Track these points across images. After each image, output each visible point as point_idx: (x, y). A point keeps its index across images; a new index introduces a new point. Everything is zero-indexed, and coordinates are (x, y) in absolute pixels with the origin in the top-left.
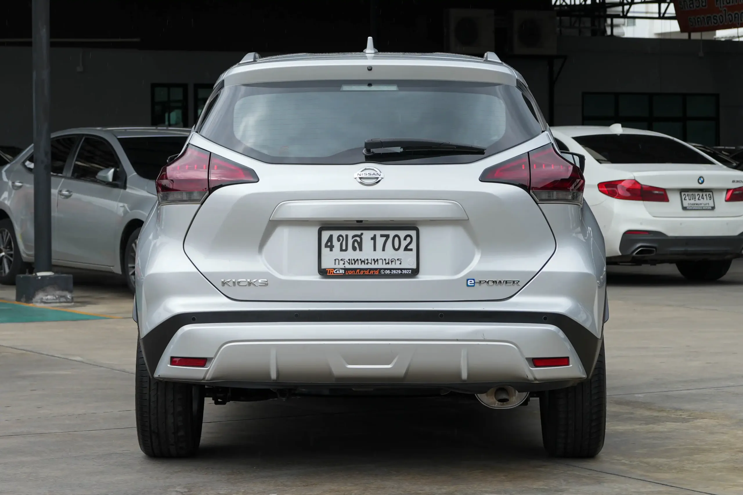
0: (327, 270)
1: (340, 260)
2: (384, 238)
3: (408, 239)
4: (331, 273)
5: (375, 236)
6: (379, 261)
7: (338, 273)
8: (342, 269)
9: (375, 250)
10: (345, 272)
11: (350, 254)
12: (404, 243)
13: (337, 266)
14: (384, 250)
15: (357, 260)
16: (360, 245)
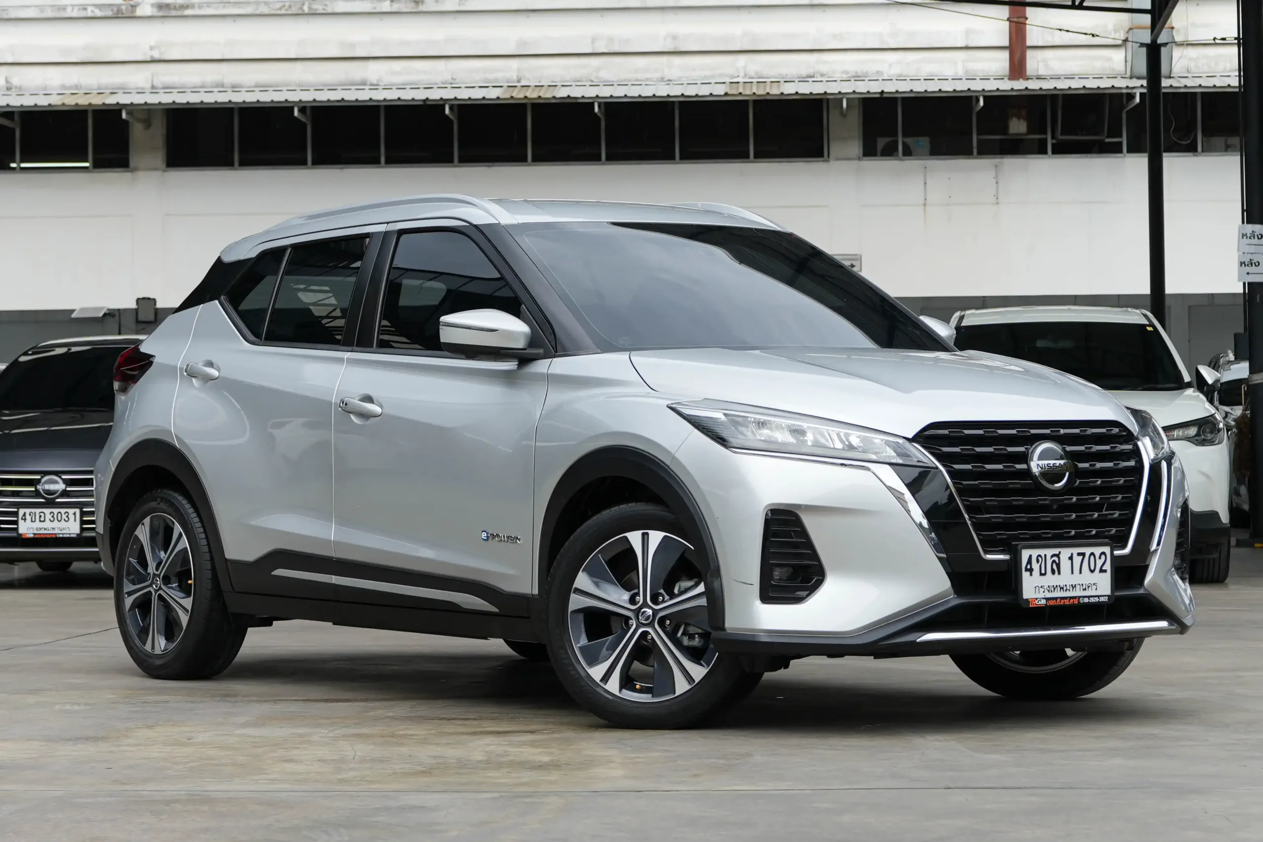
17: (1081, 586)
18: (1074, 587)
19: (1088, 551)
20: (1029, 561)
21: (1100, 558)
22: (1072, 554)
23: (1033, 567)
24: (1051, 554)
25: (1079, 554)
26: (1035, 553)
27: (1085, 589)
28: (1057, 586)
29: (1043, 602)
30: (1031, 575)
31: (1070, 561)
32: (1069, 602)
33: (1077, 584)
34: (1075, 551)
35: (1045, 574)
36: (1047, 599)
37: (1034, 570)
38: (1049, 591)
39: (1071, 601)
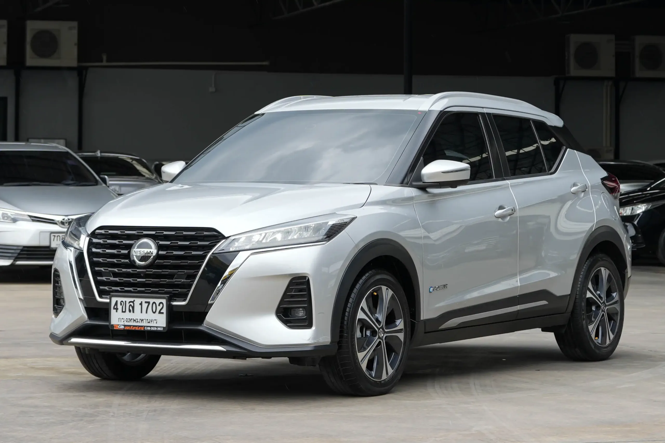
17: (147, 320)
18: (142, 320)
19: (151, 301)
20: (116, 304)
21: (159, 305)
22: (142, 302)
23: (118, 307)
24: (129, 301)
25: (146, 302)
26: (119, 300)
27: (149, 322)
28: (131, 319)
29: (122, 327)
30: (117, 311)
31: (140, 306)
32: (138, 328)
33: (144, 319)
34: (144, 300)
35: (125, 312)
36: (125, 326)
37: (119, 309)
38: (127, 321)
39: (140, 328)
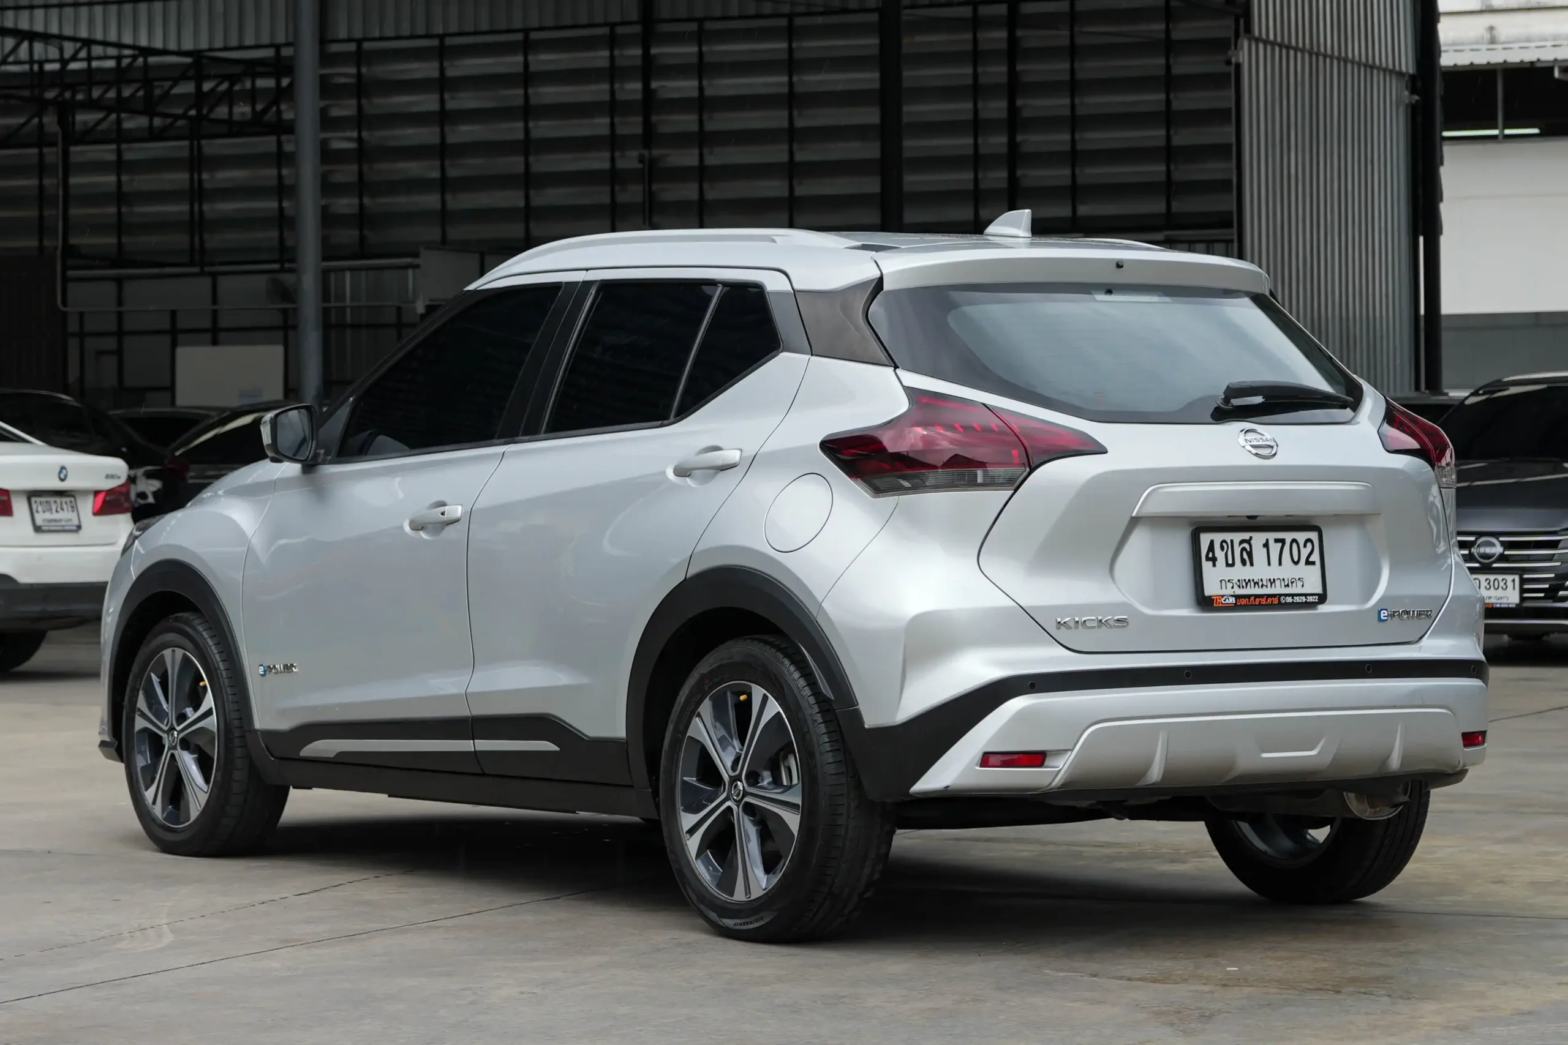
0: (1213, 598)
1: (1227, 581)
2: (1280, 545)
3: (1309, 545)
4: (1219, 603)
5: (1267, 540)
6: (1276, 582)
7: (1227, 604)
8: (1232, 596)
9: (1269, 564)
10: (1236, 600)
11: (1240, 572)
12: (1305, 552)
13: (1223, 592)
14: (1280, 564)
15: (1249, 580)
16: (1250, 554)
